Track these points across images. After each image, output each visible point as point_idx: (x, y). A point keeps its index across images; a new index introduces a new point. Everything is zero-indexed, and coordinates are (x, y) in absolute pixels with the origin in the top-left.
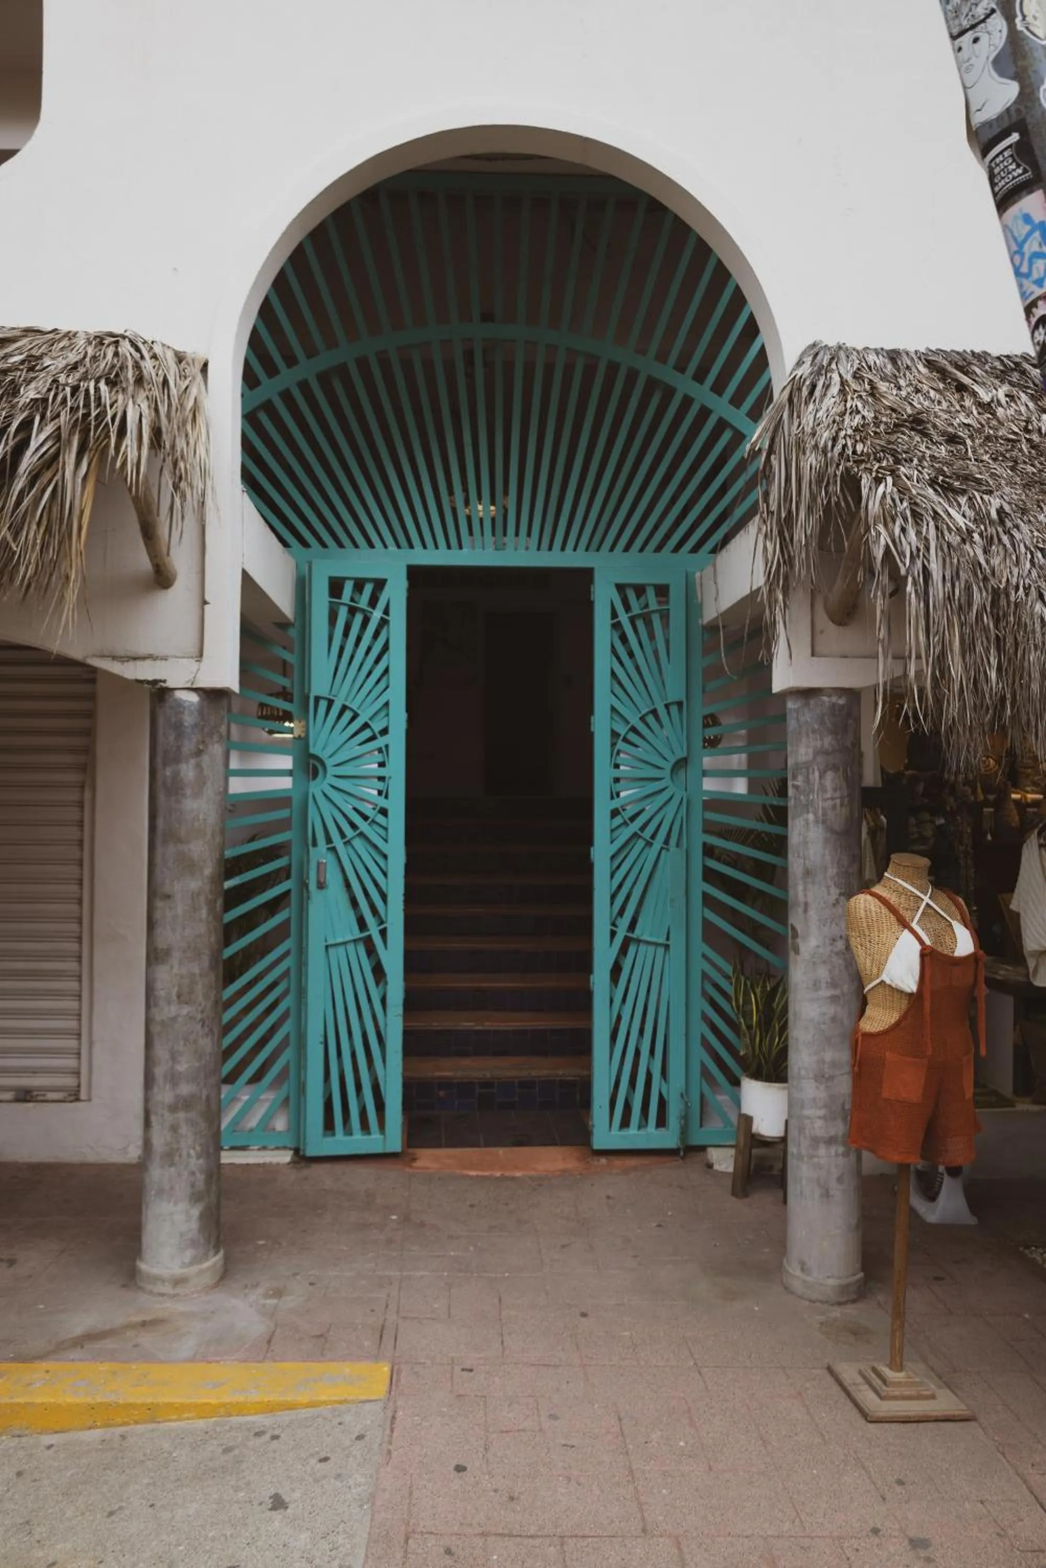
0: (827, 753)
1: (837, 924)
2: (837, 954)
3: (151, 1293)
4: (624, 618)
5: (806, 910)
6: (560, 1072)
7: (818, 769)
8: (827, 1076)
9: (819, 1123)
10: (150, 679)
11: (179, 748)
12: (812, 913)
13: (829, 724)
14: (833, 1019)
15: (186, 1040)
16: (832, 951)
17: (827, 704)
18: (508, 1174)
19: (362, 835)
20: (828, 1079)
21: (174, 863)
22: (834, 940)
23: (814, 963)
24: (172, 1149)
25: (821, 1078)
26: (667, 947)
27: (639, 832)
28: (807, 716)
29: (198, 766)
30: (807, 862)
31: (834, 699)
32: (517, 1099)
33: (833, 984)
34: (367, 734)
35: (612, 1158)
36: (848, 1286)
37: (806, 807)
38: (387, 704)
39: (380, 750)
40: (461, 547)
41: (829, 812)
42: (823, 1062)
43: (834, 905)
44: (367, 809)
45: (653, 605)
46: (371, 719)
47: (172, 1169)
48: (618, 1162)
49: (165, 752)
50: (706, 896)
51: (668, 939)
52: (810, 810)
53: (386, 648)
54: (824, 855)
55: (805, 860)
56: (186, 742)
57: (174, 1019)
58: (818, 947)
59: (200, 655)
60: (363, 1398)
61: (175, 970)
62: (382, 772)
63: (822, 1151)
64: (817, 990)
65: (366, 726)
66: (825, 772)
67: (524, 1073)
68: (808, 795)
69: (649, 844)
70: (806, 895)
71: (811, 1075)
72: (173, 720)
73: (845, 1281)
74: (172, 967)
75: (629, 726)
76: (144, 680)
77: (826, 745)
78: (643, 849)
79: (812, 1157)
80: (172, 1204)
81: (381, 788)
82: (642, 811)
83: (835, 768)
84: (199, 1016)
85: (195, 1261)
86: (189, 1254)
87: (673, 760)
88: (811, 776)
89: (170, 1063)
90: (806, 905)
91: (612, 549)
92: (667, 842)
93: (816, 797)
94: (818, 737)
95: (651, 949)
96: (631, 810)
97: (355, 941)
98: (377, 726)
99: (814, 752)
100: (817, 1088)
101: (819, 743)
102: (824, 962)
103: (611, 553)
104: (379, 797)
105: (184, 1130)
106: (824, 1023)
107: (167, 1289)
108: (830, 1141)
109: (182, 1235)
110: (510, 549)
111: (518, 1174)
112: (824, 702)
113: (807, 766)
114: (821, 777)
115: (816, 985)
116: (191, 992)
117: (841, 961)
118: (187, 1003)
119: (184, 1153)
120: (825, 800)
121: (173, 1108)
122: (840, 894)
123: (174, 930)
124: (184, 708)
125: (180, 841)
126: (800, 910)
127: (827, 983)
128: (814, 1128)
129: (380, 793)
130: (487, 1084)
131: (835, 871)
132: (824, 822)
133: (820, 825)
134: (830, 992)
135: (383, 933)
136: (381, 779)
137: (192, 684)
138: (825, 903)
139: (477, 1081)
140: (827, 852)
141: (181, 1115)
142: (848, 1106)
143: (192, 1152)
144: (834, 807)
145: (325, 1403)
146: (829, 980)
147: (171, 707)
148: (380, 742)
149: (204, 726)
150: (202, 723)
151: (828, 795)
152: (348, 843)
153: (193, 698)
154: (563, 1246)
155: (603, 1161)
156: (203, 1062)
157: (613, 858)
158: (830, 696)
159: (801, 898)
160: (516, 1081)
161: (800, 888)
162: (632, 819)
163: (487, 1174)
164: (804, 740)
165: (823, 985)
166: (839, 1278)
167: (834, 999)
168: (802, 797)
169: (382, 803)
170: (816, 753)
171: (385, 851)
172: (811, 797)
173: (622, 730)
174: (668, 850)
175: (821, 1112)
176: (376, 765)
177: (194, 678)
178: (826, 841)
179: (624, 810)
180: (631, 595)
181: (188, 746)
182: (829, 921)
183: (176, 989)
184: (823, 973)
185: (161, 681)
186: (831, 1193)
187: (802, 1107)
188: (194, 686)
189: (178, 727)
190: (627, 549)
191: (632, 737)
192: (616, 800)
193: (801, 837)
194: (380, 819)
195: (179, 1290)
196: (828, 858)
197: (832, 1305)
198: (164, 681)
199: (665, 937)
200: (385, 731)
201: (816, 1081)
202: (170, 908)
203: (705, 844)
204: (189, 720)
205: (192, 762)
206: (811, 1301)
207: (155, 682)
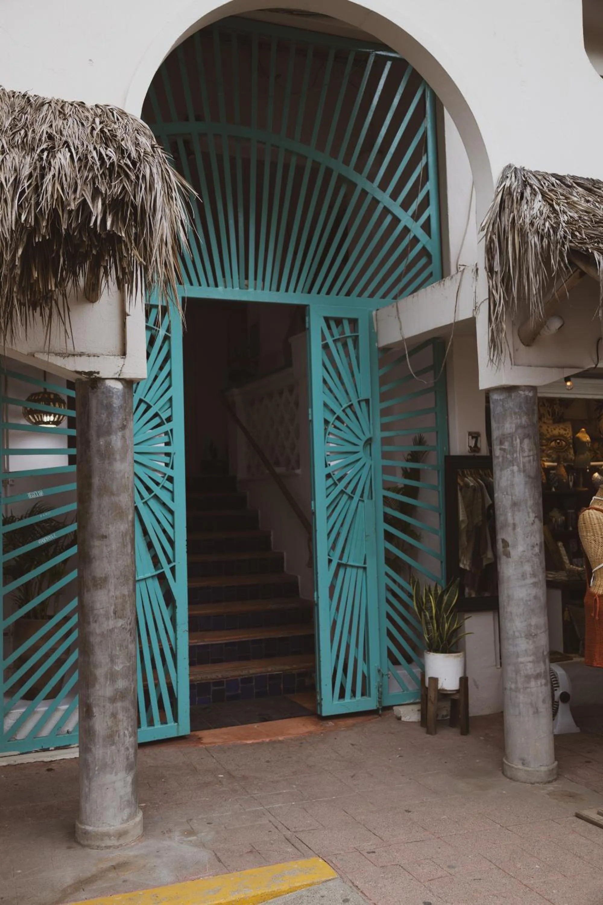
0: (523, 427)
1: (534, 536)
2: (535, 555)
3: (98, 847)
4: (330, 340)
5: (514, 529)
6: (270, 669)
7: (519, 438)
8: (533, 634)
9: (530, 665)
10: (87, 371)
11: (110, 423)
12: (519, 530)
13: (524, 409)
14: (536, 597)
15: (121, 646)
16: (532, 554)
17: (523, 396)
18: (274, 739)
19: (156, 497)
20: (533, 637)
21: (109, 511)
22: (533, 547)
23: (522, 562)
24: (113, 731)
25: (530, 636)
26: (365, 569)
27: (344, 490)
28: (510, 404)
29: (123, 437)
30: (514, 497)
31: (527, 393)
32: (240, 692)
33: (534, 575)
34: (157, 421)
35: (336, 721)
36: (553, 769)
37: (512, 462)
38: (170, 399)
39: (166, 433)
40: (216, 285)
41: (527, 465)
42: (530, 625)
43: (532, 524)
44: (158, 477)
45: (348, 333)
46: (159, 410)
47: (113, 747)
48: (341, 723)
49: (99, 427)
50: (386, 533)
51: (365, 563)
52: (515, 464)
53: (168, 357)
54: (525, 492)
55: (512, 496)
56: (115, 419)
57: (111, 631)
58: (524, 551)
59: (124, 353)
60: (323, 879)
61: (112, 593)
62: (168, 449)
63: (533, 683)
64: (524, 579)
65: (156, 415)
66: (524, 439)
67: (245, 672)
68: (513, 454)
69: (351, 498)
70: (514, 519)
71: (523, 635)
72: (105, 402)
73: (551, 767)
74: (109, 591)
75: (336, 416)
76: (82, 372)
77: (524, 422)
78: (346, 502)
79: (526, 688)
80: (114, 774)
81: (168, 462)
82: (346, 474)
83: (528, 436)
84: (128, 627)
85: (131, 817)
86: (126, 812)
87: (364, 439)
88: (514, 442)
89: (110, 665)
90: (514, 525)
91: (319, 292)
92: (362, 496)
93: (518, 455)
94: (518, 417)
95: (354, 570)
96: (337, 476)
97: (153, 577)
98: (164, 416)
99: (516, 426)
100: (528, 643)
101: (519, 421)
102: (528, 561)
103: (318, 295)
104: (166, 468)
105: (121, 716)
106: (530, 601)
107: (113, 842)
108: (537, 677)
109: (121, 797)
110: (251, 290)
111: (281, 738)
112: (521, 395)
113: (511, 436)
114: (521, 443)
115: (523, 576)
116: (123, 609)
117: (537, 560)
118: (121, 618)
119: (122, 734)
120: (524, 457)
121: (113, 700)
122: (536, 517)
123: (109, 562)
124: (113, 393)
125: (112, 494)
126: (510, 529)
127: (530, 574)
128: (526, 670)
129: (167, 465)
130: (219, 683)
131: (532, 502)
132: (524, 471)
133: (522, 474)
134: (533, 580)
135: (173, 570)
136: (168, 454)
137: (119, 375)
138: (526, 523)
139: (211, 681)
140: (527, 490)
141: (119, 704)
142: (545, 653)
143: (126, 732)
144: (529, 461)
145: (300, 887)
146: (532, 573)
147: (103, 392)
148: (166, 427)
149: (126, 407)
150: (125, 405)
151: (526, 454)
152: (146, 503)
153: (119, 386)
154: (352, 777)
155: (331, 723)
156: (131, 663)
157: (328, 508)
158: (524, 391)
159: (510, 520)
160: (239, 678)
161: (510, 514)
162: (340, 480)
163: (260, 741)
164: (509, 419)
165: (528, 576)
166: (547, 766)
167: (535, 584)
168: (509, 456)
169: (169, 472)
170: (517, 427)
171: (173, 508)
172: (515, 456)
173: (331, 419)
174: (363, 501)
175: (530, 659)
176: (163, 445)
177: (121, 371)
178: (526, 483)
179: (334, 474)
180: (333, 324)
181: (116, 423)
182: (529, 534)
183: (113, 607)
184: (528, 568)
185: (95, 372)
186: (540, 710)
187: (518, 656)
188: (121, 377)
189: (109, 407)
190: (328, 293)
191: (338, 424)
192: (328, 468)
193: (509, 482)
194: (168, 485)
195: (122, 841)
196: (527, 494)
197: (545, 784)
198: (98, 373)
199: (363, 561)
200: (169, 419)
201: (527, 638)
202: (106, 546)
203: (384, 497)
204: (117, 402)
205: (120, 434)
206: (532, 784)
207: (91, 373)
